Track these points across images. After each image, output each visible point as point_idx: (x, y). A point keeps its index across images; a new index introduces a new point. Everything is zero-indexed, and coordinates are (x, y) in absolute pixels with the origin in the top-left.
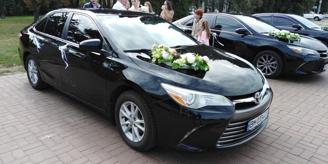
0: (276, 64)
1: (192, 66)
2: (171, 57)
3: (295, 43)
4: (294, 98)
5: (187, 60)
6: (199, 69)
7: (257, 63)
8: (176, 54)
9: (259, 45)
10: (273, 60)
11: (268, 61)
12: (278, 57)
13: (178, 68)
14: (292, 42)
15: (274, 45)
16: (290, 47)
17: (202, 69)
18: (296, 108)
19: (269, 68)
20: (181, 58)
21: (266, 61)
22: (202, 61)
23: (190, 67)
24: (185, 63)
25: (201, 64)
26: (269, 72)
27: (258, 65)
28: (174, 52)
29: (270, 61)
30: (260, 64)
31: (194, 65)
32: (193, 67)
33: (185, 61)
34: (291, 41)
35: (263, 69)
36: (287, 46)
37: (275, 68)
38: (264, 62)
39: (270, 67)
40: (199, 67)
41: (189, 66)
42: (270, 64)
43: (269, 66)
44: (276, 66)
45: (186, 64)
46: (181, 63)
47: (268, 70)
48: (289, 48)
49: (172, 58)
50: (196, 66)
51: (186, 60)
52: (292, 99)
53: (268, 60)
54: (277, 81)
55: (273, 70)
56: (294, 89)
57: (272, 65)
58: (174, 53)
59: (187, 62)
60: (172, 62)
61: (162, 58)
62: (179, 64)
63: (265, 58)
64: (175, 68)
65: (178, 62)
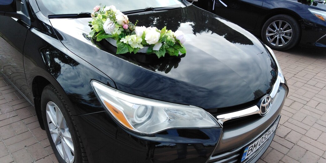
0: (290, 33)
1: (154, 49)
2: (118, 31)
3: (319, 6)
4: (311, 82)
5: (146, 39)
6: (167, 54)
7: (267, 31)
8: (126, 26)
9: (272, 7)
10: (288, 28)
11: (281, 29)
12: (295, 24)
13: (128, 53)
14: (315, 4)
15: (291, 8)
16: (312, 11)
17: (171, 54)
18: (314, 98)
19: (281, 37)
20: (135, 33)
21: (278, 28)
22: (174, 41)
23: (151, 51)
24: (141, 43)
25: (170, 46)
26: (280, 42)
27: (267, 34)
28: (124, 22)
29: (284, 28)
30: (270, 32)
31: (157, 48)
32: (155, 51)
33: (141, 40)
34: (314, 2)
35: (273, 39)
36: (309, 9)
37: (290, 38)
38: (275, 29)
39: (283, 37)
40: (167, 51)
41: (149, 49)
42: (283, 33)
43: (281, 35)
44: (290, 36)
45: (144, 46)
46: (134, 43)
47: (280, 39)
48: (310, 13)
49: (119, 33)
50: (162, 49)
51: (143, 37)
52: (308, 83)
53: (281, 27)
54: (289, 54)
55: (286, 40)
56: (311, 67)
57: (286, 34)
58: (123, 24)
60: (120, 39)
61: (102, 32)
62: (130, 45)
63: (277, 24)
64: (122, 53)
65: (128, 42)
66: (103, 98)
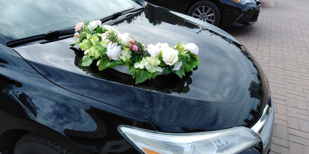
0: (213, 17)
1: (174, 69)
2: (126, 56)
5: (164, 60)
8: (136, 48)
10: (211, 12)
12: (216, 8)
13: (148, 80)
17: (188, 71)
20: (149, 55)
21: (202, 13)
23: (169, 72)
24: (159, 66)
25: (187, 62)
28: (131, 42)
29: (207, 13)
31: (177, 68)
32: (175, 71)
33: (159, 62)
37: (212, 21)
38: (200, 14)
39: (207, 20)
40: (185, 68)
41: (166, 69)
42: (207, 17)
43: (205, 19)
44: (213, 19)
45: (162, 68)
46: (152, 67)
49: (129, 57)
50: (181, 68)
51: (160, 58)
53: (204, 12)
57: (209, 18)
58: (130, 45)
59: (163, 62)
61: (105, 58)
62: (147, 70)
63: (201, 9)
64: (141, 82)
65: (144, 67)
66: (140, 145)
